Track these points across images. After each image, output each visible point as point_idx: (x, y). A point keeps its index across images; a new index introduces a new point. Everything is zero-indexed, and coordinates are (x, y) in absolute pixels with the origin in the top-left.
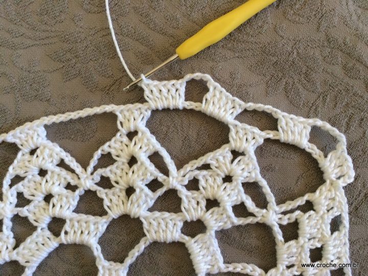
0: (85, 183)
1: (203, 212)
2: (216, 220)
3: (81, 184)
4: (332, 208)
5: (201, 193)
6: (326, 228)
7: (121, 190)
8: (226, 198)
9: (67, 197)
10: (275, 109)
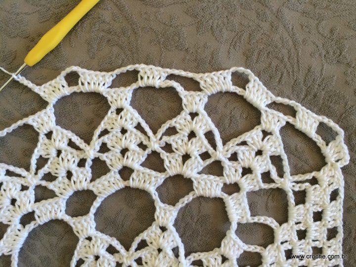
0: (154, 145)
1: (239, 177)
2: (249, 184)
3: (151, 146)
4: (332, 183)
5: (239, 163)
6: (327, 198)
7: (179, 155)
8: (258, 168)
9: (138, 154)
10: (297, 104)
